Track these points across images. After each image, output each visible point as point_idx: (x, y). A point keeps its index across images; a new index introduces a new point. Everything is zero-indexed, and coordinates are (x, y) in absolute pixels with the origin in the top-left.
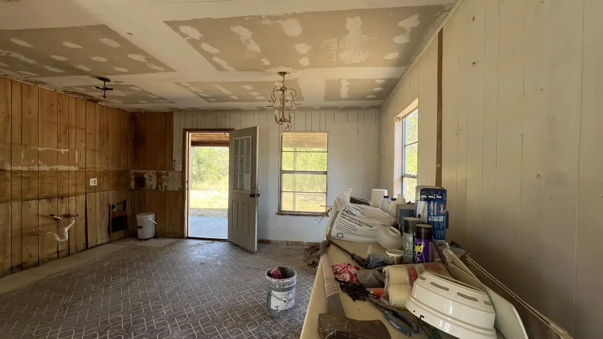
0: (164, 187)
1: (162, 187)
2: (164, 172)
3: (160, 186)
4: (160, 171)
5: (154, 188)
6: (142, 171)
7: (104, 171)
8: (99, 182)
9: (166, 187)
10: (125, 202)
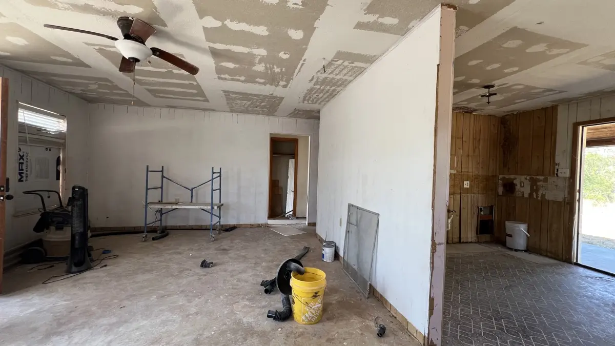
0: (540, 196)
1: (537, 196)
2: (541, 178)
3: (534, 193)
4: (535, 177)
5: (526, 195)
6: (512, 177)
7: (475, 175)
8: (471, 185)
9: (543, 196)
10: (491, 208)
